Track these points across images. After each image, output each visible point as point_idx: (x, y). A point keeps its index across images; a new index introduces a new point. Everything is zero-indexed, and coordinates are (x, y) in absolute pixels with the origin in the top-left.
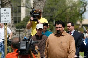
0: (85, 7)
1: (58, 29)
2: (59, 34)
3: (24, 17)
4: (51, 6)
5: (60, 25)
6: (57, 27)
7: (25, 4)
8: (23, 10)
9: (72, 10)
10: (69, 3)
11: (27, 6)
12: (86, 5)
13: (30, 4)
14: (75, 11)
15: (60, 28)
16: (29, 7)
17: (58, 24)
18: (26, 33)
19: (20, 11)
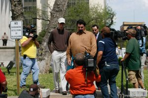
0: (112, 18)
1: (81, 29)
2: (80, 32)
3: (40, 31)
4: (72, 18)
5: (82, 25)
6: (79, 27)
7: (41, 16)
8: (39, 23)
9: (96, 22)
10: (93, 14)
11: (44, 18)
12: (113, 17)
13: (47, 15)
14: (100, 23)
15: (82, 27)
16: (46, 19)
17: (80, 24)
18: (42, 50)
19: (35, 24)
